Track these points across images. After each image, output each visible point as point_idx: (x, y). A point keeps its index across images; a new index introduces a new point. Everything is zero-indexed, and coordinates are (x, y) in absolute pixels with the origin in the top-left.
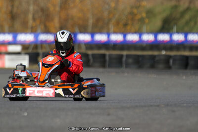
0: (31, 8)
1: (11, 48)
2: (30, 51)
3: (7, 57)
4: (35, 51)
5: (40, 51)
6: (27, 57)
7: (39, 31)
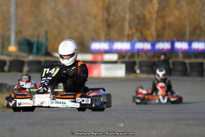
0: (128, 16)
1: (108, 57)
2: (126, 59)
3: (103, 66)
4: (131, 60)
5: (137, 60)
6: (123, 66)
7: (136, 39)
